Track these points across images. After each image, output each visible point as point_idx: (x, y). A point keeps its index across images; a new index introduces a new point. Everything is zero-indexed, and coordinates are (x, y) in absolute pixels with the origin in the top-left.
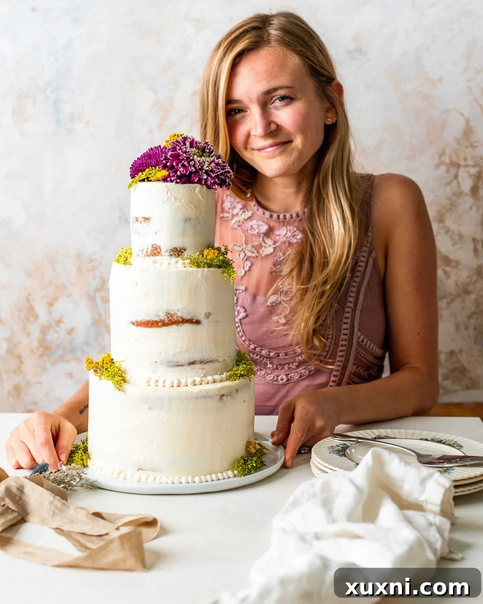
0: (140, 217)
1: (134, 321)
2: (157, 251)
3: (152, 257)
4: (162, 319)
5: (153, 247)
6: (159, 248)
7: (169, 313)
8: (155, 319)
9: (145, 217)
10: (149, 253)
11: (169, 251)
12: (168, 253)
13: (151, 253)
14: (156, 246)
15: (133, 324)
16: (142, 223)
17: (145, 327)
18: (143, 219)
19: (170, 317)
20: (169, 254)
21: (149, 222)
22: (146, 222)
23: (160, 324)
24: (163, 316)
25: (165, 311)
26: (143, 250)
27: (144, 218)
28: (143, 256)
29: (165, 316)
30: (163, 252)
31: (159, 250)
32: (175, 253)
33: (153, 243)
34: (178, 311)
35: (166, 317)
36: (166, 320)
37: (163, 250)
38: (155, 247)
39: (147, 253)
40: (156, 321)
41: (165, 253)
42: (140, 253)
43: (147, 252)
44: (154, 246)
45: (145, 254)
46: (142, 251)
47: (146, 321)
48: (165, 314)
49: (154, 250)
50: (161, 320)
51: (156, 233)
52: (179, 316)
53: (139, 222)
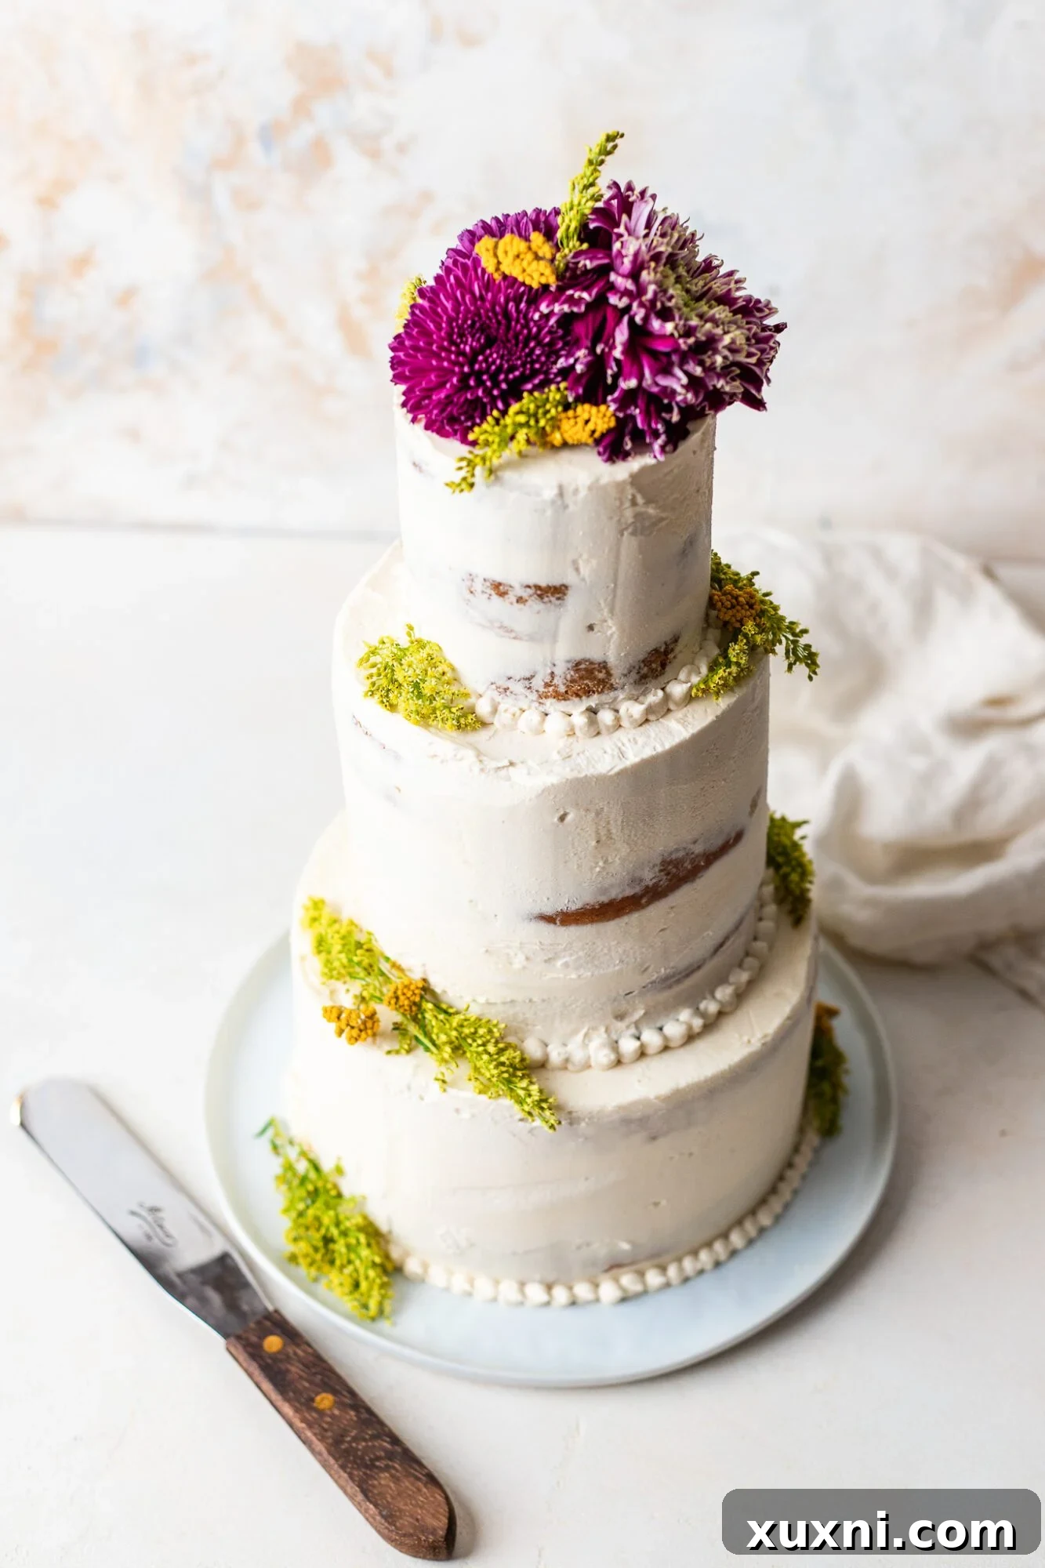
0: (517, 586)
1: (549, 910)
2: (595, 678)
3: (576, 700)
4: (651, 884)
5: (577, 671)
6: (604, 666)
7: (671, 862)
8: (629, 892)
9: (543, 584)
10: (562, 689)
11: (637, 667)
12: (634, 676)
13: (568, 686)
14: (592, 663)
15: (549, 919)
16: (528, 604)
17: (592, 921)
18: (530, 591)
19: (674, 870)
20: (637, 677)
21: (558, 599)
22: (546, 599)
23: (644, 901)
24: (649, 876)
25: (658, 862)
26: (529, 679)
27: (538, 587)
28: (534, 696)
29: (658, 874)
30: (615, 680)
31: (601, 676)
32: (654, 666)
33: (579, 656)
34: (695, 842)
35: (662, 873)
36: (661, 883)
37: (617, 670)
38: (586, 670)
39: (551, 689)
40: (633, 897)
41: (623, 680)
42: (518, 688)
43: (547, 685)
44: (583, 666)
45: (542, 689)
46: (527, 682)
47: (597, 907)
48: (657, 869)
49: (581, 678)
50: (647, 887)
51: (591, 628)
52: (697, 856)
53: (512, 597)
